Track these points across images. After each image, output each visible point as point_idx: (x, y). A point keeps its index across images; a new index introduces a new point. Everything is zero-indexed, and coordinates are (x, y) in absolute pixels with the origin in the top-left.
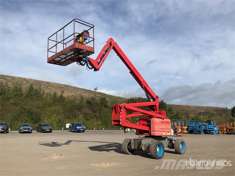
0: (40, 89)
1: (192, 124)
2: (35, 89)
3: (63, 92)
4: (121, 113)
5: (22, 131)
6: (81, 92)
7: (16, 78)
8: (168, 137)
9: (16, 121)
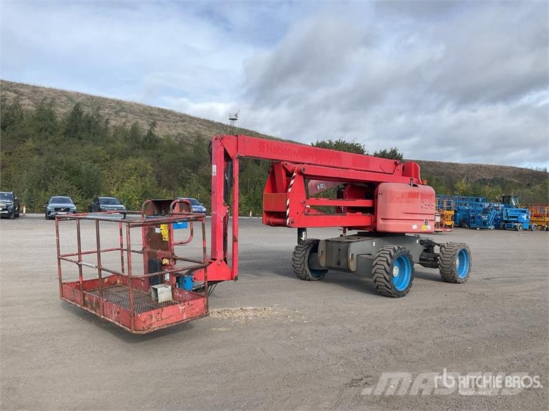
0: (99, 116)
1: (466, 205)
2: (87, 115)
3: (154, 125)
4: (290, 190)
5: (51, 214)
6: (199, 128)
7: (43, 90)
8: (424, 237)
9: (43, 192)
